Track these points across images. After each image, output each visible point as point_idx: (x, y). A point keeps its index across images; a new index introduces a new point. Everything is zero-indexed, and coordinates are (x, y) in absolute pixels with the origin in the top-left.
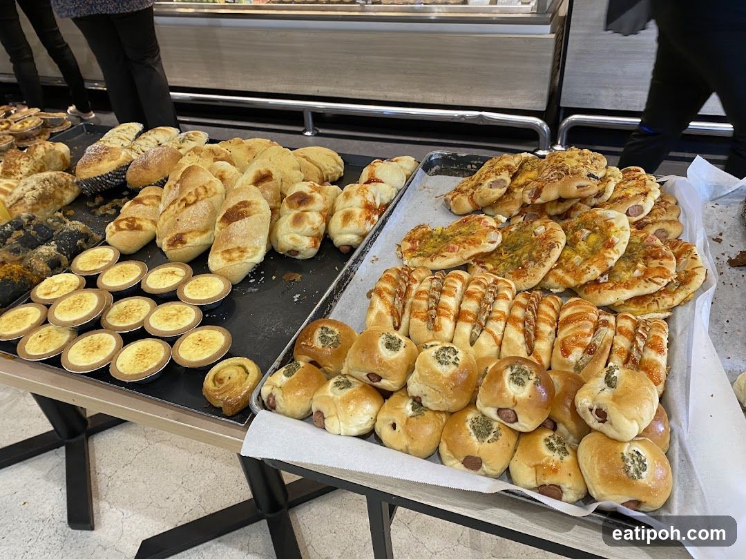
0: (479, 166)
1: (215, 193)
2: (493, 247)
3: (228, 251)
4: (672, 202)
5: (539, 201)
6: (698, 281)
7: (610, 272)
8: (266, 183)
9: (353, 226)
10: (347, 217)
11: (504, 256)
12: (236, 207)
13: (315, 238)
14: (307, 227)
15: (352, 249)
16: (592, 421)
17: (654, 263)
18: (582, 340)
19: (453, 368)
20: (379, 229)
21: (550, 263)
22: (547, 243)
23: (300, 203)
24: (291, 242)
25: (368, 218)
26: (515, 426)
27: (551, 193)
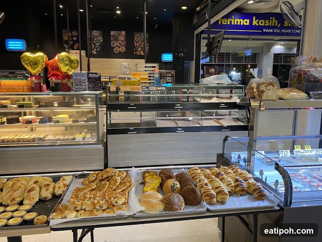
0: (88, 176)
1: (22, 188)
2: (94, 187)
3: (30, 199)
4: (129, 176)
5: (103, 178)
6: (132, 185)
7: (117, 187)
8: (37, 183)
9: (61, 189)
10: (59, 188)
11: (97, 189)
12: (31, 189)
13: (51, 194)
14: (49, 191)
15: (61, 195)
16: (115, 204)
17: (125, 184)
18: (113, 196)
19: (91, 202)
20: (67, 189)
21: (106, 188)
22: (105, 184)
23: (47, 186)
24: (46, 195)
25: (65, 187)
26: (102, 209)
27: (105, 176)
